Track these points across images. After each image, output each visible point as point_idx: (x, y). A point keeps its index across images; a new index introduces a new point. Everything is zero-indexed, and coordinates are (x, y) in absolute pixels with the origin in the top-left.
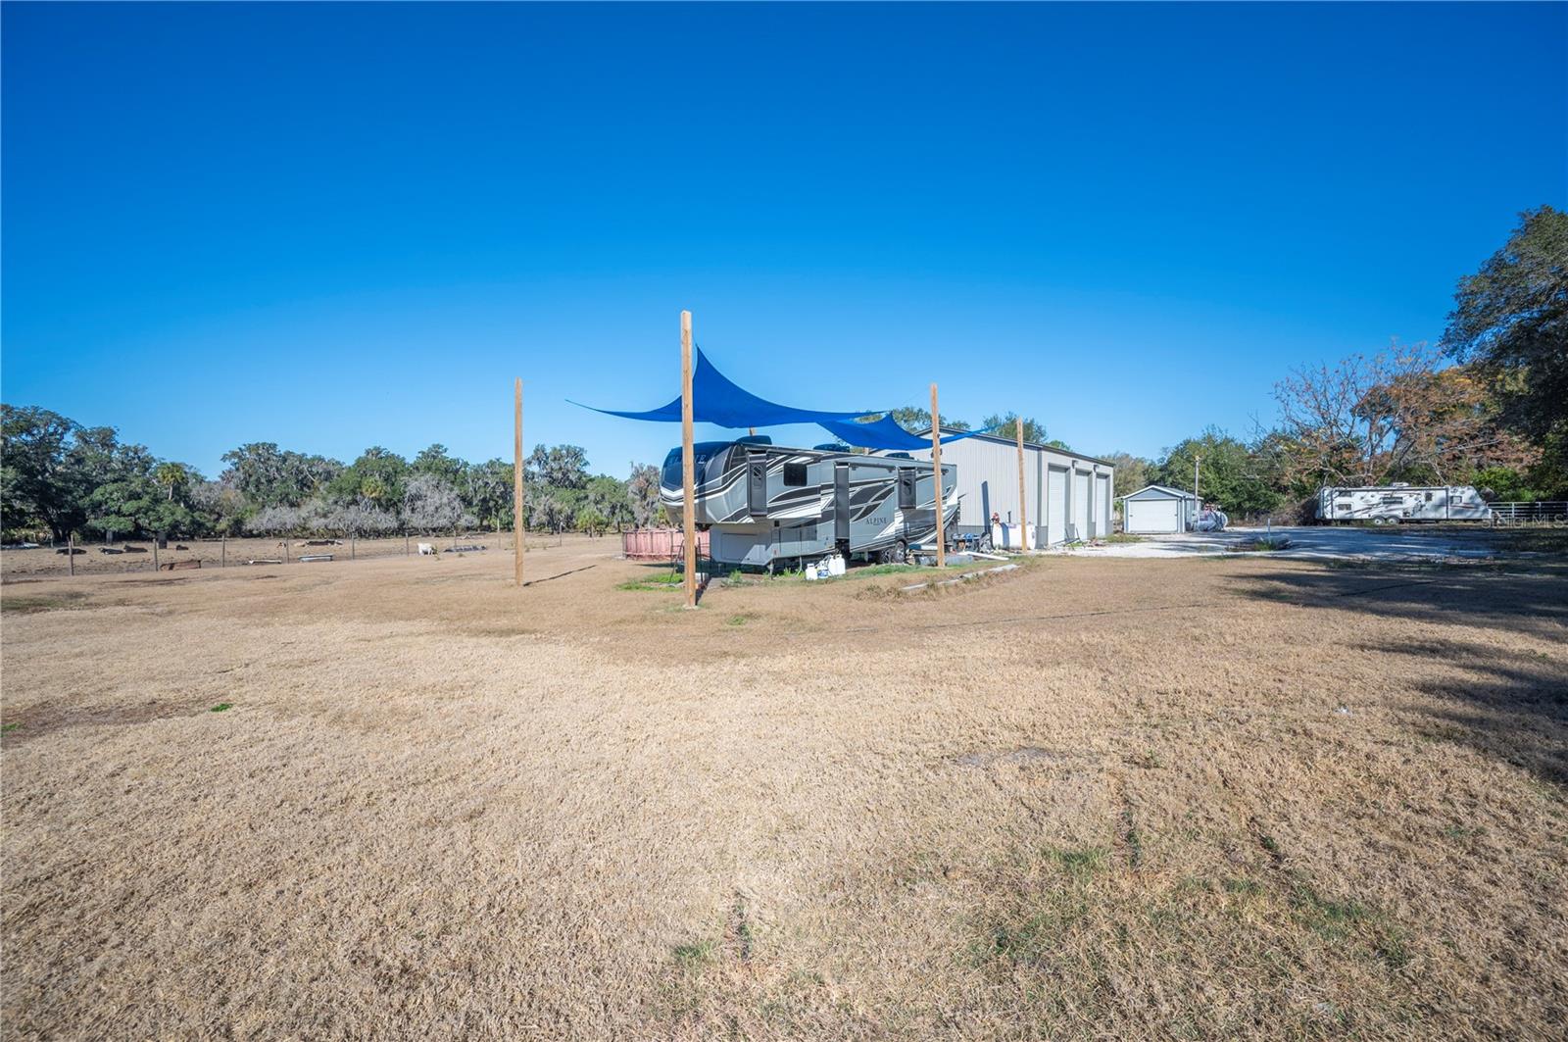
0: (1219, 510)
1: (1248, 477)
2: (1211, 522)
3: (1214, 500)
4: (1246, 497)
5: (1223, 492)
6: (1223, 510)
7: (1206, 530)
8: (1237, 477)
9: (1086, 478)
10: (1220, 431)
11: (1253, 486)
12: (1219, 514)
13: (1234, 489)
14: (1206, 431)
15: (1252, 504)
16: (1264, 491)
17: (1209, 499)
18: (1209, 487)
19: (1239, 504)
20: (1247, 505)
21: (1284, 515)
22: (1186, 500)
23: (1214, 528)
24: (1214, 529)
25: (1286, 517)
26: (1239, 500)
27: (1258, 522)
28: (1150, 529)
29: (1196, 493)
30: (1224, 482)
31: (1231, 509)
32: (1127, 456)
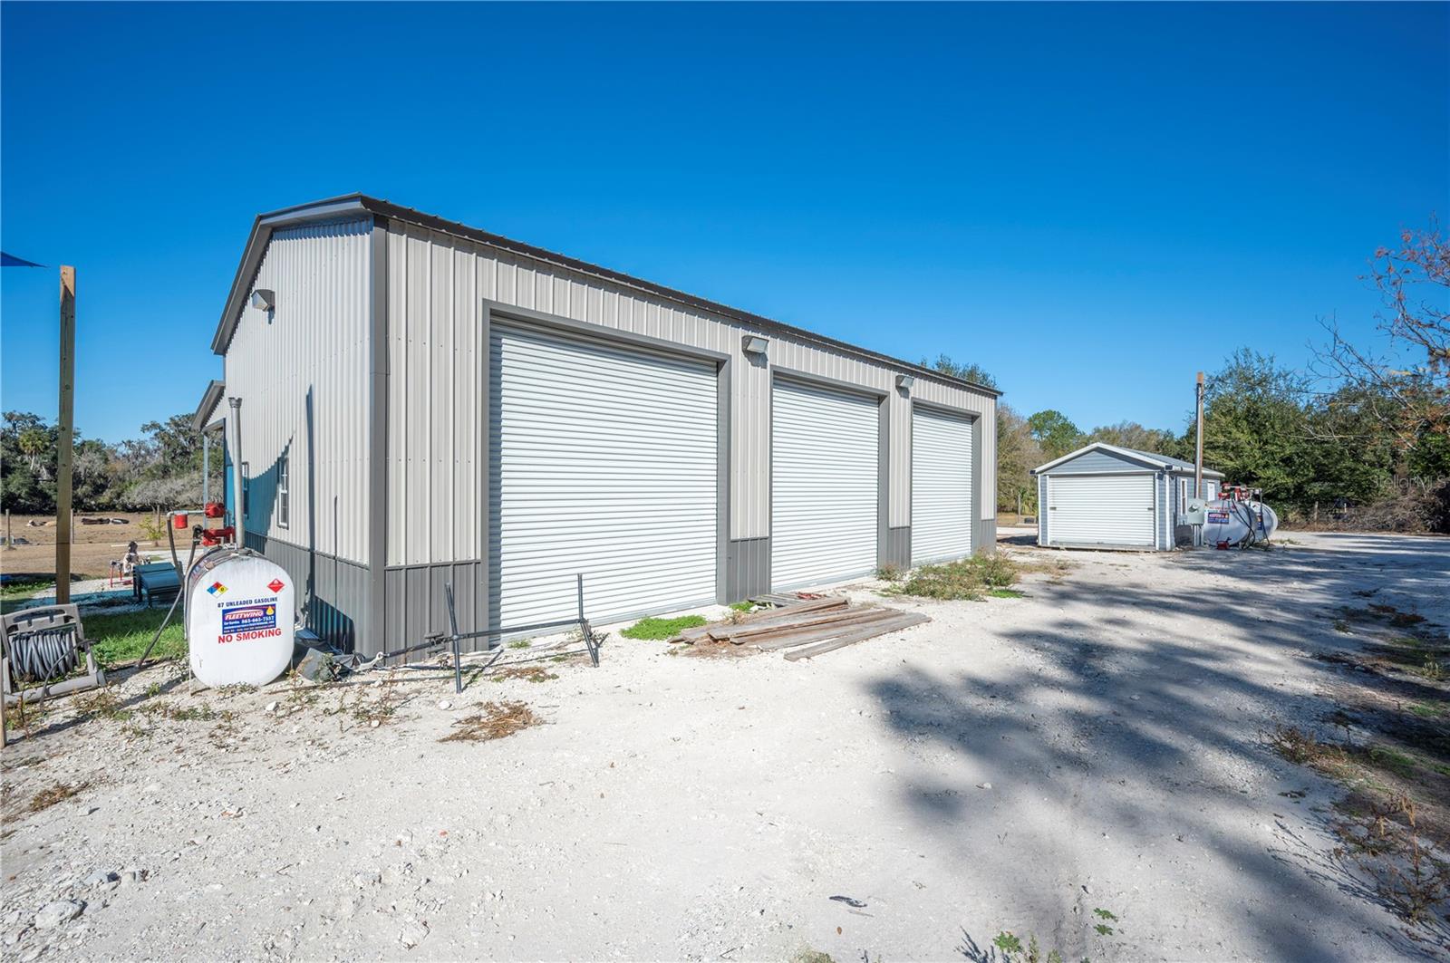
0: (1256, 498)
1: (1318, 437)
2: (1235, 527)
3: (1249, 479)
4: (1312, 474)
5: (1266, 466)
6: (1268, 498)
7: (1223, 546)
8: (1293, 437)
9: (872, 412)
10: (1260, 360)
11: (1327, 454)
12: (1256, 507)
13: (1287, 461)
14: (1233, 362)
15: (1326, 486)
16: (1349, 463)
17: (1237, 478)
18: (1238, 456)
19: (1299, 488)
20: (1316, 488)
21: (1397, 510)
22: (1175, 475)
23: (1244, 540)
24: (1247, 545)
25: (1401, 513)
26: (1298, 480)
27: (1340, 524)
28: (1096, 539)
29: (1199, 460)
30: (1268, 447)
31: (1283, 495)
32: (1138, 427)
